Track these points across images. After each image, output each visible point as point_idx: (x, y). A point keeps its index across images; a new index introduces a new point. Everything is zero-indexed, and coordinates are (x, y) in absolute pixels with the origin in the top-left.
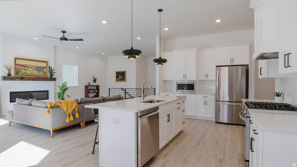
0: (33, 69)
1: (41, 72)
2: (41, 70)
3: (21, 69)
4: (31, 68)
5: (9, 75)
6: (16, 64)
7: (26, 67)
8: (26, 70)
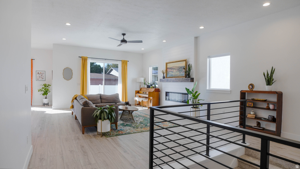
0: (176, 70)
1: (182, 73)
2: (181, 71)
3: (170, 72)
4: (175, 69)
5: (164, 78)
6: (167, 68)
7: (172, 69)
8: (172, 72)
